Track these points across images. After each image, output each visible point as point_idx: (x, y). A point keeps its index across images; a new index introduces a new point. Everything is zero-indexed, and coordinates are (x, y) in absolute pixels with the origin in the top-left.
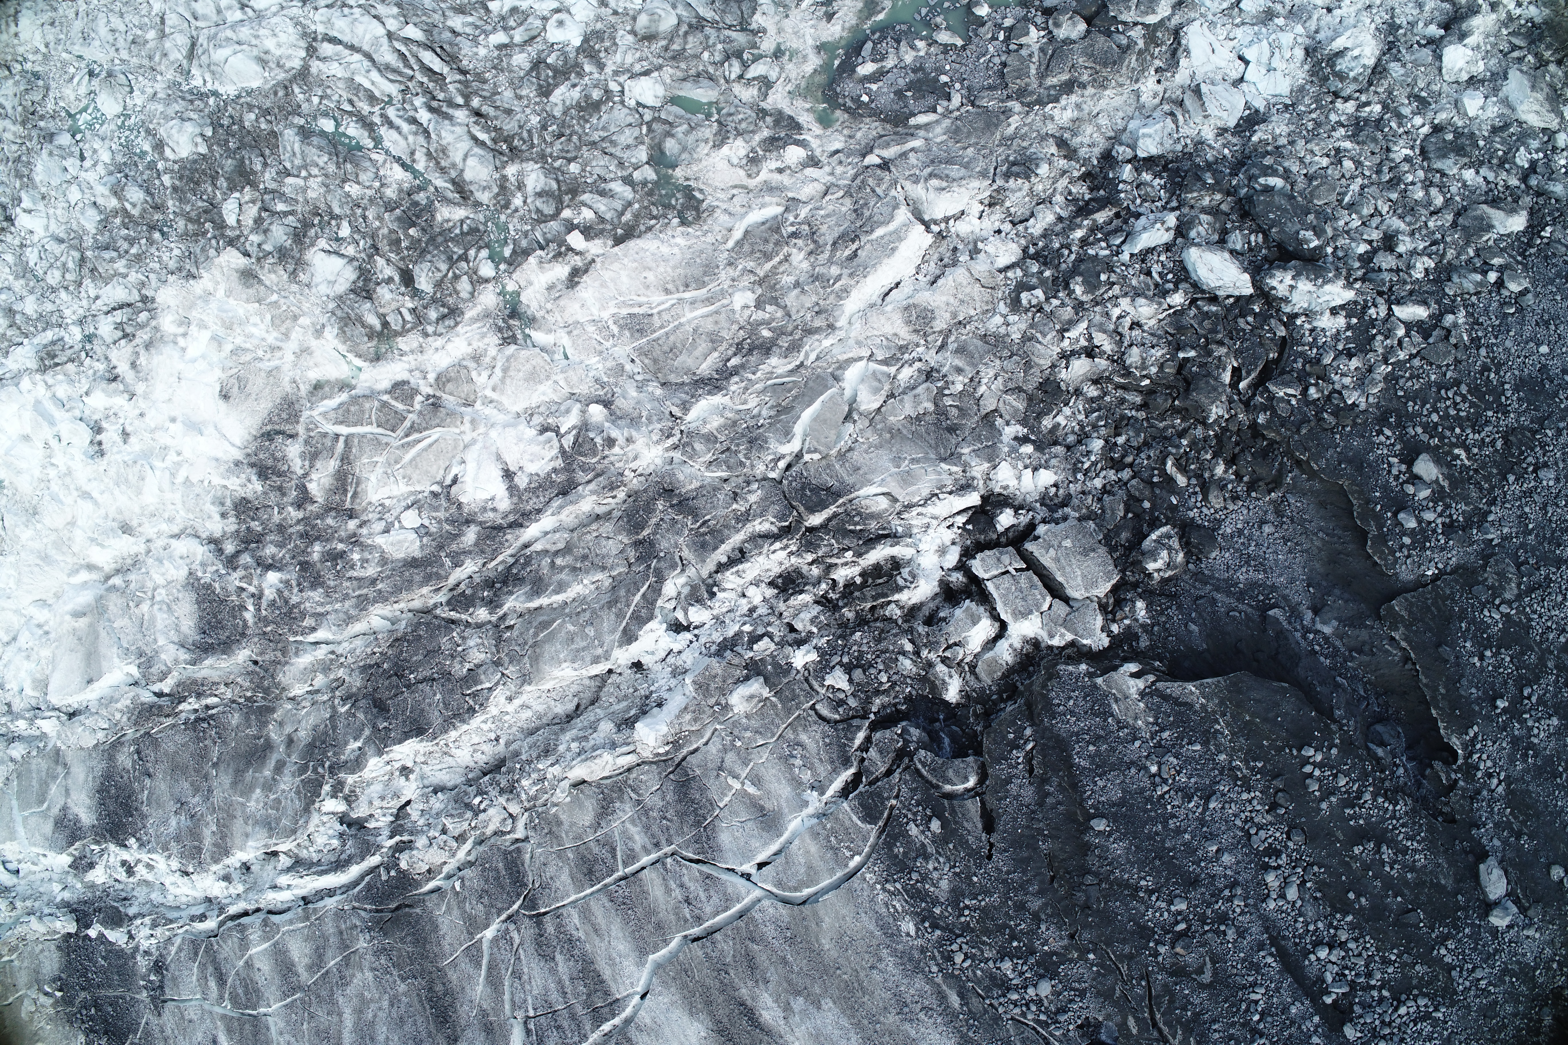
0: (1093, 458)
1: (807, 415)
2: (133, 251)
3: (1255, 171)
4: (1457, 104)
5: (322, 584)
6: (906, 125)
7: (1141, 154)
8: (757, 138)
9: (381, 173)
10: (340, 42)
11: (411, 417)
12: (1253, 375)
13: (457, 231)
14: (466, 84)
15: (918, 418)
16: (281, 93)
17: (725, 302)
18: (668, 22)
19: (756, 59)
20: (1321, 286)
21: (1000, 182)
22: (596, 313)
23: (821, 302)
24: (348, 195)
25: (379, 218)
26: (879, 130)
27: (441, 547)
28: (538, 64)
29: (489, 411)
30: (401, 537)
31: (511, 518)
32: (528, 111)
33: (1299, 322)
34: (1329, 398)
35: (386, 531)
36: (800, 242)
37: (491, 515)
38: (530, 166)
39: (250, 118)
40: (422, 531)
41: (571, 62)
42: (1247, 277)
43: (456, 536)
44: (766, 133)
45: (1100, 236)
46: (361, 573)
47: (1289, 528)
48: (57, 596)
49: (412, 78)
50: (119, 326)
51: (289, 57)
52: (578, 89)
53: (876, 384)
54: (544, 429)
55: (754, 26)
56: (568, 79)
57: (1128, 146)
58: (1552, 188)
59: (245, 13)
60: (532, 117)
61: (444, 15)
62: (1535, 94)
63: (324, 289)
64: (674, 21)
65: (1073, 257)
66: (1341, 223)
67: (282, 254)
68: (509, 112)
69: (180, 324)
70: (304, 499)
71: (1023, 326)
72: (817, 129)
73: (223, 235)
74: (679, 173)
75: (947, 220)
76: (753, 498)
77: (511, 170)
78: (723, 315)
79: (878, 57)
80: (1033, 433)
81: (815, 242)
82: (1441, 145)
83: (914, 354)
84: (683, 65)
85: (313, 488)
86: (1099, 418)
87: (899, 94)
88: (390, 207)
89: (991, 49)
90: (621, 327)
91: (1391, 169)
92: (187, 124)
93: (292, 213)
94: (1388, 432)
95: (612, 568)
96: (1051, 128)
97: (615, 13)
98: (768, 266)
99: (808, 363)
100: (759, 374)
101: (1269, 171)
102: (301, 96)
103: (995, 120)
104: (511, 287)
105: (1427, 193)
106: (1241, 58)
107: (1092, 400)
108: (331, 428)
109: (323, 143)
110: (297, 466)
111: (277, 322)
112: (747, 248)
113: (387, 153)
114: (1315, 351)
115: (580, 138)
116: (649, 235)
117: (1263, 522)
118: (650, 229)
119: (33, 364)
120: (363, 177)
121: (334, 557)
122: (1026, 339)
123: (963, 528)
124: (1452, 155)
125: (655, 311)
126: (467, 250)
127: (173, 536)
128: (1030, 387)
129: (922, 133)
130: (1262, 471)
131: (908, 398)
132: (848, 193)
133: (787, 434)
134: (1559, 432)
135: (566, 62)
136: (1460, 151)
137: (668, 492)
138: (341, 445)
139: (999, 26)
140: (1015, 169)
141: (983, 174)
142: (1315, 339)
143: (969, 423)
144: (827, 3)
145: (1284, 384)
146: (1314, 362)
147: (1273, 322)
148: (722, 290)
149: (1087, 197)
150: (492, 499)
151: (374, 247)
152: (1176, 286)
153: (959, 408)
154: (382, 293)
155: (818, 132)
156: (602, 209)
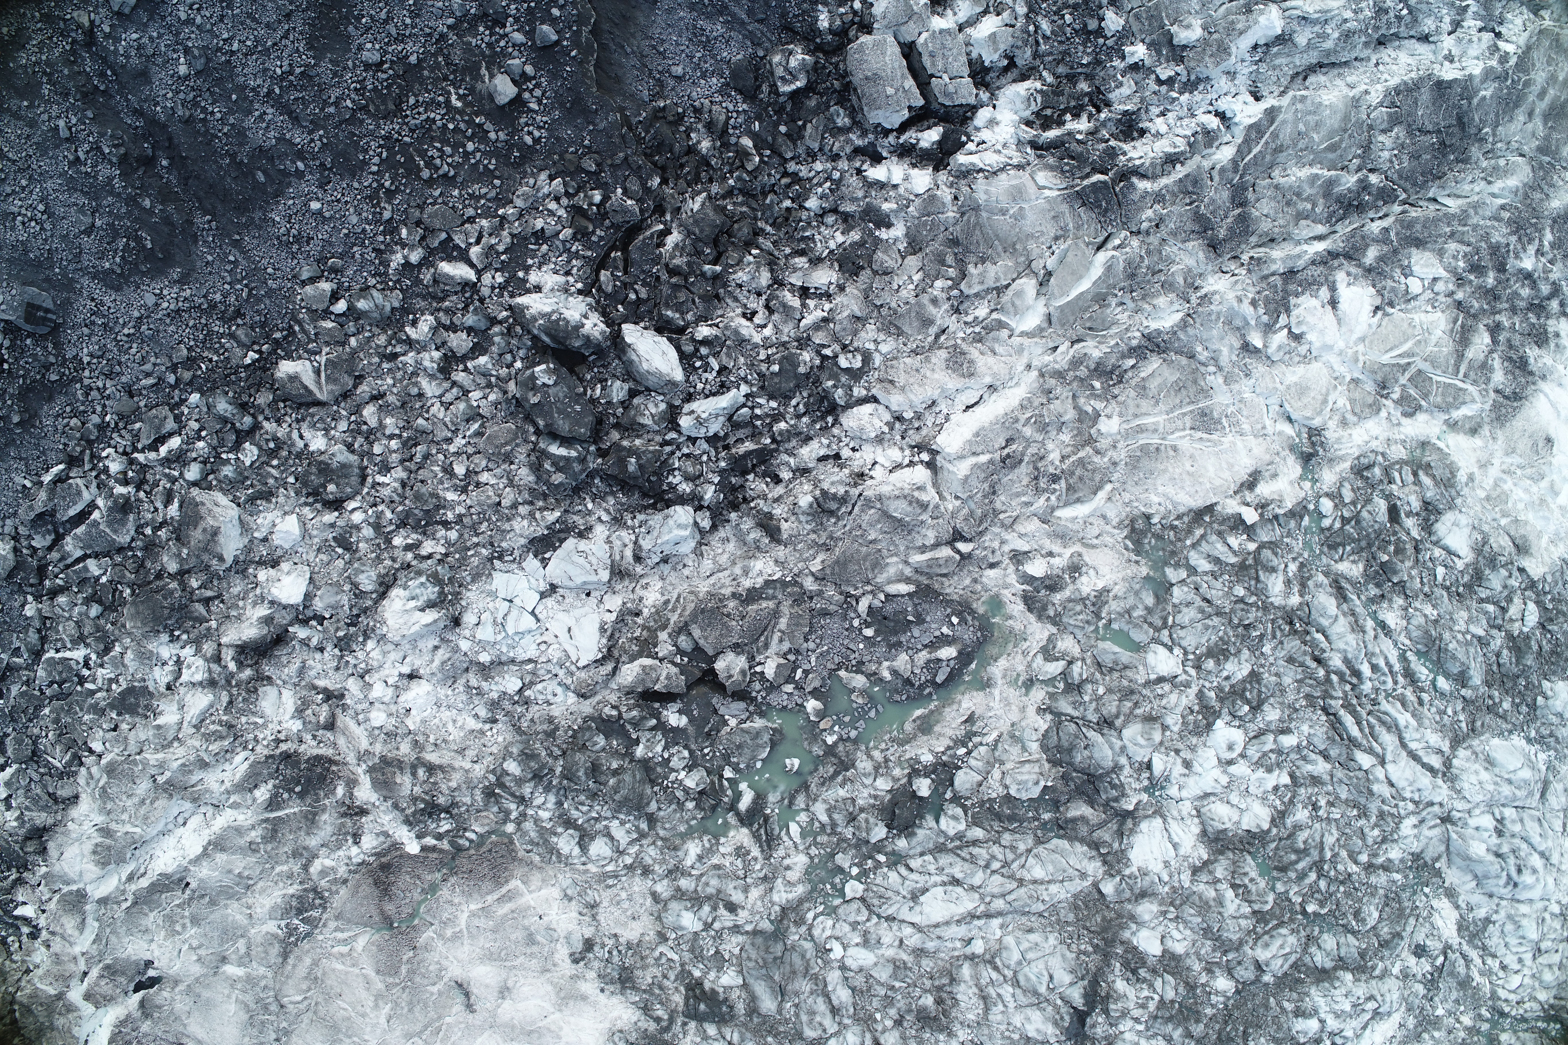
0: (820, 190)
1: (1087, 285)
3: (577, 467)
4: (305, 533)
5: (1491, 247)
6: (918, 585)
7: (690, 510)
8: (1067, 593)
9: (1404, 623)
10: (1424, 765)
11: (1403, 380)
12: (648, 233)
13: (1348, 548)
14: (1326, 695)
15: (983, 261)
16: (1477, 724)
17: (1125, 426)
18: (1133, 731)
19: (1051, 681)
20: (554, 312)
21: (855, 492)
22: (1239, 443)
23: (1045, 401)
24: (1434, 607)
25: (1411, 577)
26: (947, 583)
27: (1395, 252)
28: (1257, 707)
29: (1341, 369)
30: (1425, 270)
31: (1336, 263)
32: (1272, 660)
33: (580, 285)
34: (580, 190)
35: (1435, 280)
36: (1051, 470)
37: (1353, 270)
38: (1277, 601)
39: (1506, 704)
40: (1407, 272)
41: (1228, 703)
42: (628, 339)
43: (1381, 259)
44: (1058, 598)
45: (759, 423)
46: (1459, 247)
47: (656, 66)
49: (1369, 714)
51: (1468, 760)
52: (1225, 674)
54: (1297, 338)
55: (1049, 717)
56: (1232, 686)
57: (698, 526)
58: (230, 408)
59: (1501, 813)
60: (1269, 652)
61: (1332, 776)
62: (216, 524)
63: (1463, 520)
64: (1126, 733)
65: (794, 402)
66: (492, 397)
67: (1493, 562)
68: (1291, 660)
70: (1494, 332)
71: (863, 334)
72: (1006, 595)
74: (1144, 571)
75: (911, 464)
76: (1148, 213)
77: (1295, 600)
78: (1131, 412)
79: (934, 664)
80: (870, 230)
81: (1036, 469)
82: (342, 481)
83: (969, 331)
84: (1125, 683)
85: (1487, 340)
86: (804, 229)
87: (920, 620)
88: (1401, 587)
89: (813, 659)
90: (1220, 423)
91: (411, 459)
92: (1559, 709)
93: (1482, 601)
94: (528, 140)
95: (1269, 186)
96: (781, 552)
97: (1177, 752)
98: (1081, 454)
99: (1067, 344)
100: (1113, 343)
102: (1462, 717)
103: (837, 569)
104: (1307, 486)
105: (380, 422)
106: (538, 620)
107: (802, 253)
108: (1470, 388)
109: (1448, 665)
110: (1496, 362)
111: (1503, 497)
112: (1098, 478)
113: (1396, 644)
114: (574, 249)
115: (1231, 621)
116: (1182, 509)
117: (679, 79)
118: (1179, 517)
120: (1422, 620)
121: (1476, 268)
122: (862, 320)
123: (969, 141)
124: (335, 465)
125: (1188, 432)
126: (1341, 528)
128: (868, 272)
129: (908, 571)
130: (666, 131)
131: (989, 284)
132: (996, 513)
135: (1234, 703)
136: (324, 469)
137: (1213, 245)
138: (1462, 370)
139: (799, 687)
140: (833, 506)
141: (869, 504)
142: (569, 262)
143: (936, 246)
144: (970, 735)
145: (625, 211)
146: (581, 235)
147: (610, 289)
148: (1126, 439)
149: (751, 477)
150: (1349, 284)
151: (1417, 550)
152: (697, 350)
153: (943, 263)
154: (1416, 505)
155: (1005, 592)
156: (1219, 545)
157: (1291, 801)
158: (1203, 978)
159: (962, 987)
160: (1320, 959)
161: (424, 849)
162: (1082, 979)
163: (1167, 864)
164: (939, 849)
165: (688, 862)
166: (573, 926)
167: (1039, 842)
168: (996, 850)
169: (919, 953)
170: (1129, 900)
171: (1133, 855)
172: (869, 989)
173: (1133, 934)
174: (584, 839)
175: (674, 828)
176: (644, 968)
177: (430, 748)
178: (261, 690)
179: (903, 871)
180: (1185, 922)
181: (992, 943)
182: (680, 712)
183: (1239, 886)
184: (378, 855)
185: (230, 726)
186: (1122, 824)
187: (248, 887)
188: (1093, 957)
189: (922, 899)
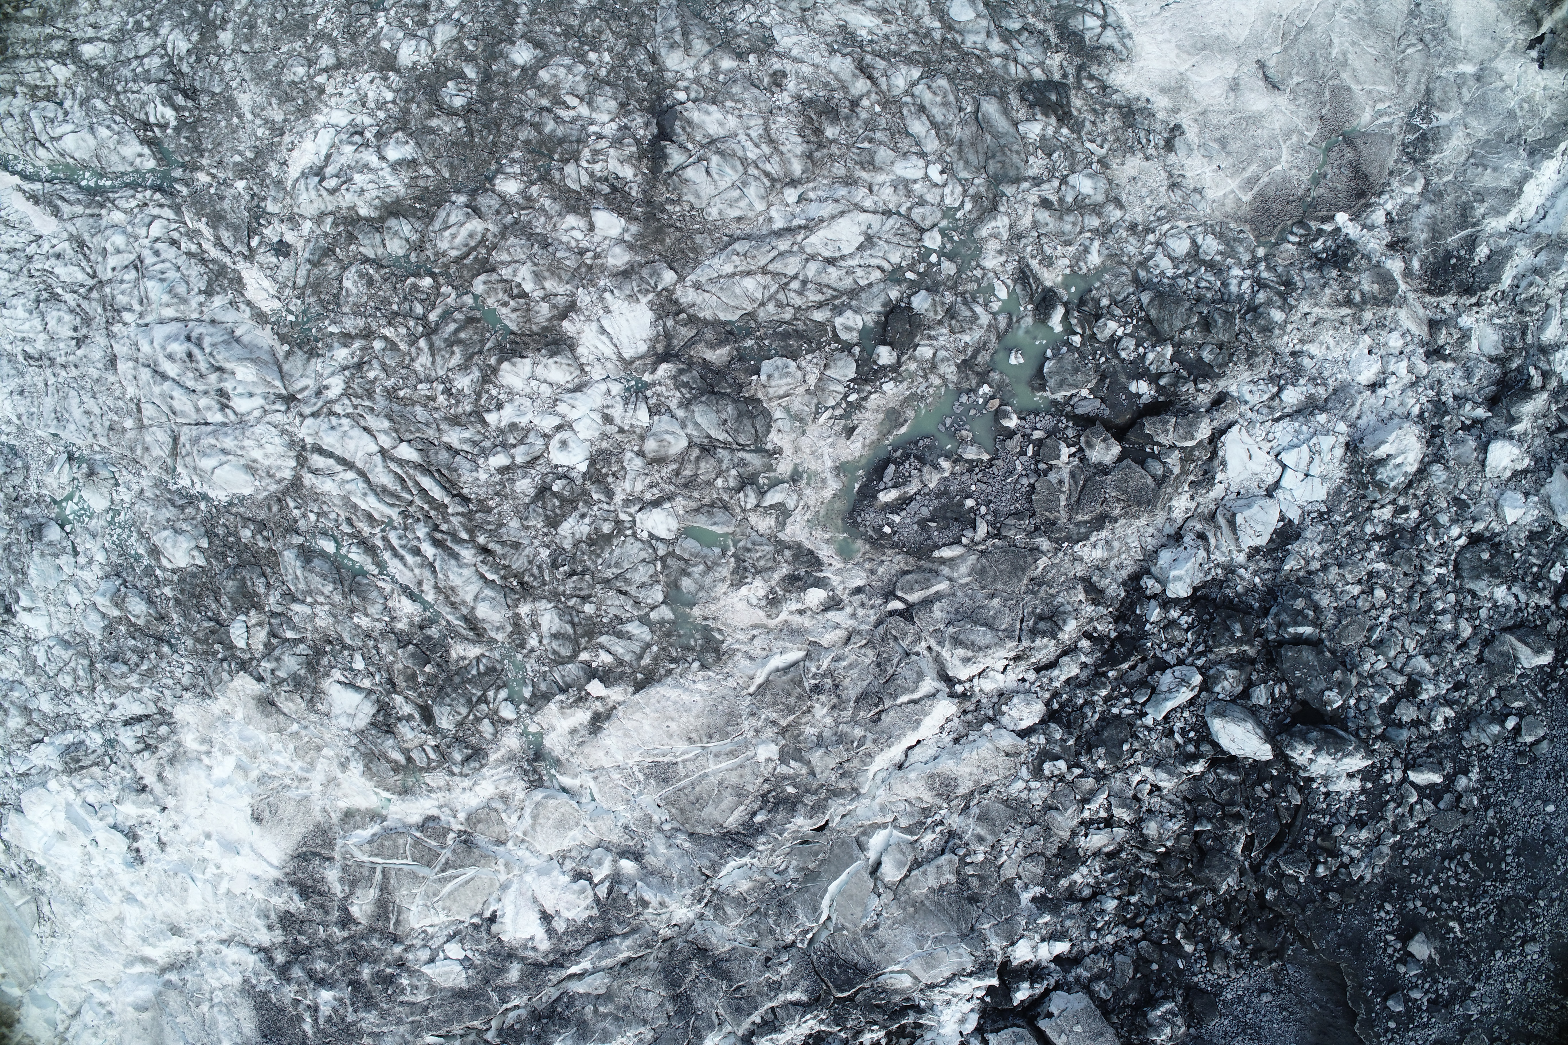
0: (1106, 918)
1: (833, 887)
2: (144, 667)
3: (1284, 617)
4: (1496, 506)
5: (375, 1006)
6: (930, 559)
7: (1170, 594)
8: (777, 576)
9: (390, 604)
11: (446, 854)
12: (1265, 847)
13: (474, 672)
14: (469, 516)
15: (941, 889)
16: (275, 509)
17: (750, 755)
18: (678, 445)
19: (774, 484)
20: (1340, 759)
21: (1026, 643)
22: (620, 758)
23: (847, 765)
24: (358, 626)
25: (392, 653)
26: (902, 565)
27: (486, 981)
28: (543, 491)
29: (522, 853)
30: (446, 969)
31: (551, 957)
32: (536, 543)
33: (1316, 786)
34: (1336, 873)
35: (432, 961)
36: (823, 698)
37: (531, 954)
38: (543, 605)
39: (246, 534)
40: (467, 963)
41: (578, 490)
42: (1268, 747)
43: (501, 971)
44: (785, 570)
45: (1124, 690)
46: (413, 999)
47: (1286, 998)
48: (118, 983)
49: (411, 503)
50: (140, 739)
51: (279, 468)
52: (587, 520)
53: (899, 856)
54: (578, 876)
55: (769, 447)
56: (575, 508)
57: (1157, 580)
59: (227, 416)
60: (541, 551)
61: (438, 429)
63: (343, 722)
64: (684, 443)
65: (1096, 717)
66: (1367, 666)
67: (297, 683)
68: (516, 546)
69: (203, 741)
70: (346, 920)
71: (1045, 794)
72: (838, 564)
73: (234, 656)
74: (696, 611)
75: (970, 680)
76: (784, 971)
77: (524, 609)
78: (748, 770)
79: (900, 482)
80: (1051, 892)
81: (838, 696)
82: (1476, 563)
83: (938, 817)
84: (696, 494)
85: (355, 910)
86: (1115, 879)
87: (923, 523)
88: (403, 641)
89: (1019, 467)
90: (645, 775)
91: (1422, 595)
92: (181, 538)
93: (301, 641)
94: (1388, 907)
95: (653, 1021)
96: (1079, 570)
97: (621, 430)
98: (791, 718)
99: (833, 824)
100: (785, 835)
101: (1299, 617)
102: (296, 512)
103: (1021, 562)
104: (533, 728)
105: (1456, 623)
106: (1278, 461)
108: (365, 858)
109: (326, 567)
110: (338, 889)
111: (301, 753)
112: (769, 697)
113: (394, 580)
114: (1328, 819)
115: (592, 577)
116: (669, 682)
117: (1262, 991)
118: (670, 672)
119: (58, 766)
120: (371, 610)
121: (386, 981)
122: (1048, 808)
123: (982, 999)
124: (1486, 576)
125: (680, 760)
126: (485, 691)
127: (222, 942)
128: (1049, 854)
129: (946, 570)
130: (1266, 942)
131: (930, 868)
132: (870, 644)
133: (815, 909)
134: (1552, 901)
135: (571, 491)
136: (1494, 571)
137: (701, 951)
138: (378, 876)
139: (1026, 436)
140: (1042, 625)
141: (1009, 634)
142: (1329, 806)
143: (989, 892)
144: (846, 415)
145: (1294, 863)
146: (1326, 832)
147: (1290, 788)
148: (746, 740)
149: (1113, 635)
150: (532, 939)
151: (391, 682)
152: (1197, 747)
153: (980, 877)
154: (404, 729)
155: (839, 565)
156: (621, 651)
157: (479, 395)
158: (535, 190)
159: (799, 150)
160: (406, 228)
161: (1332, 218)
162: (670, 175)
163: (607, 311)
164: (855, 292)
165: (1096, 244)
166: (1188, 162)
167: (751, 315)
168: (798, 301)
169: (850, 181)
170: (641, 266)
171: (649, 315)
172: (893, 135)
173: (625, 230)
174: (1195, 252)
175: (1117, 276)
176: (1115, 130)
177: (1348, 320)
178: (1501, 351)
179: (887, 266)
180: (569, 249)
181: (776, 201)
182: (1140, 396)
183: (519, 296)
184: (1368, 205)
185: (1521, 312)
186: (668, 346)
187: (1472, 155)
188: (663, 199)
189: (861, 239)
